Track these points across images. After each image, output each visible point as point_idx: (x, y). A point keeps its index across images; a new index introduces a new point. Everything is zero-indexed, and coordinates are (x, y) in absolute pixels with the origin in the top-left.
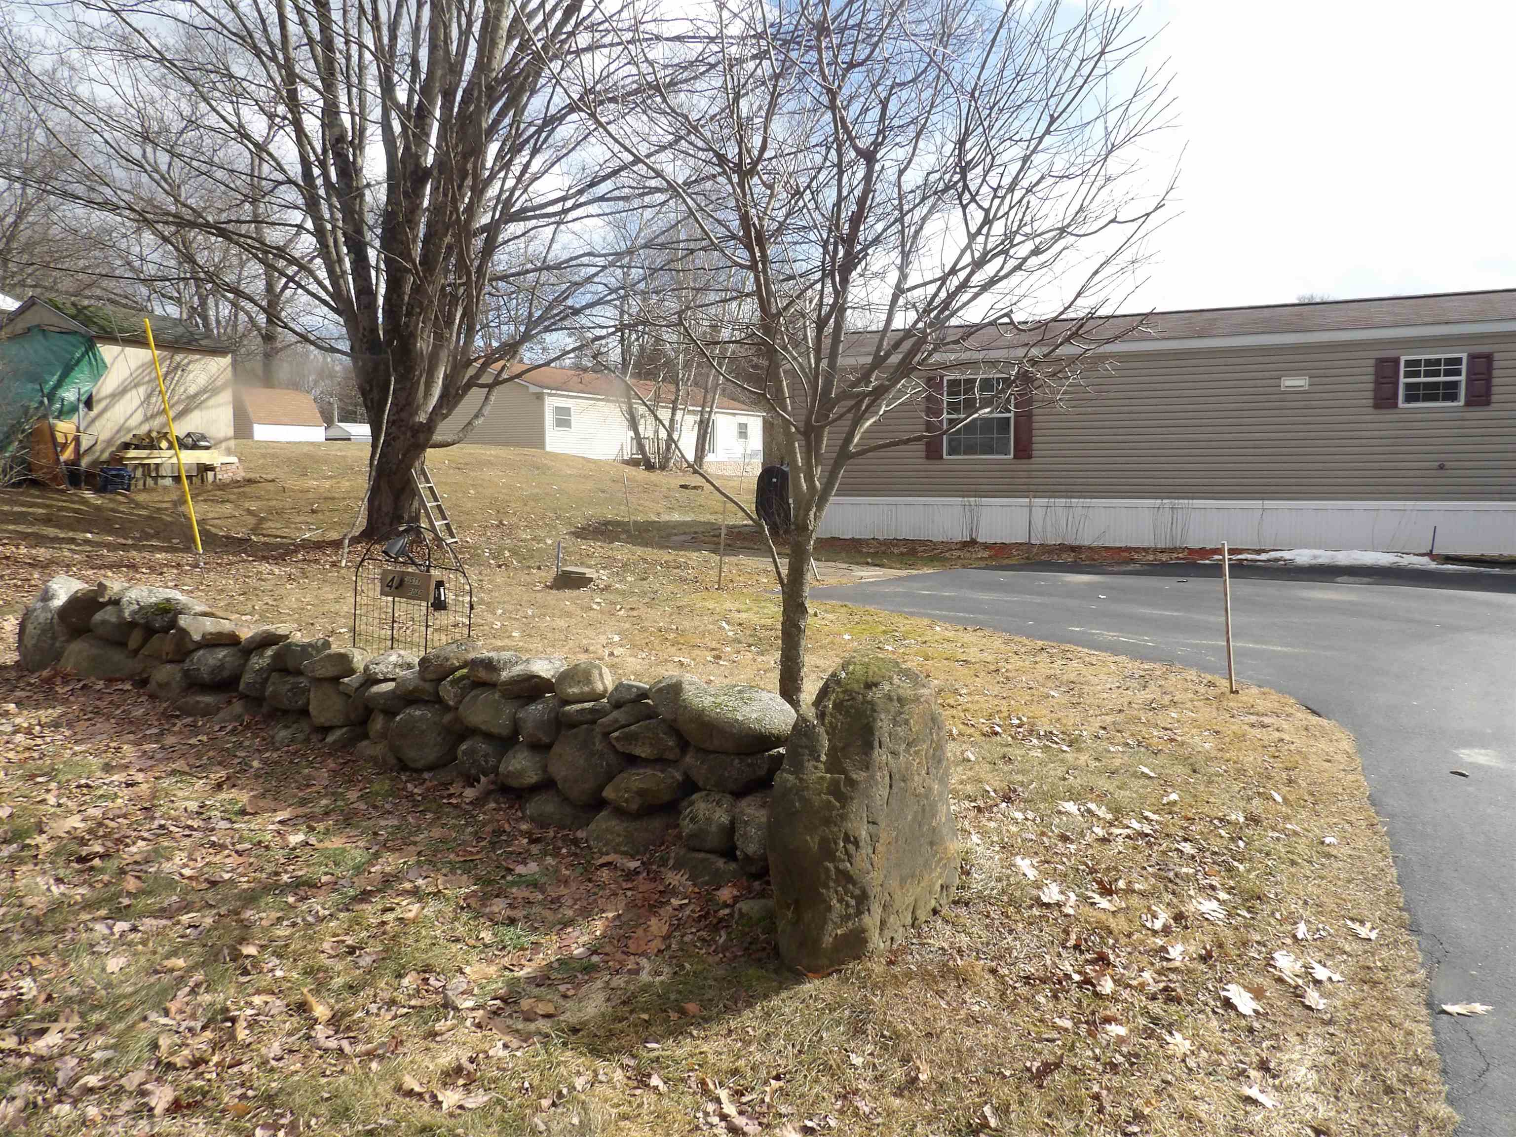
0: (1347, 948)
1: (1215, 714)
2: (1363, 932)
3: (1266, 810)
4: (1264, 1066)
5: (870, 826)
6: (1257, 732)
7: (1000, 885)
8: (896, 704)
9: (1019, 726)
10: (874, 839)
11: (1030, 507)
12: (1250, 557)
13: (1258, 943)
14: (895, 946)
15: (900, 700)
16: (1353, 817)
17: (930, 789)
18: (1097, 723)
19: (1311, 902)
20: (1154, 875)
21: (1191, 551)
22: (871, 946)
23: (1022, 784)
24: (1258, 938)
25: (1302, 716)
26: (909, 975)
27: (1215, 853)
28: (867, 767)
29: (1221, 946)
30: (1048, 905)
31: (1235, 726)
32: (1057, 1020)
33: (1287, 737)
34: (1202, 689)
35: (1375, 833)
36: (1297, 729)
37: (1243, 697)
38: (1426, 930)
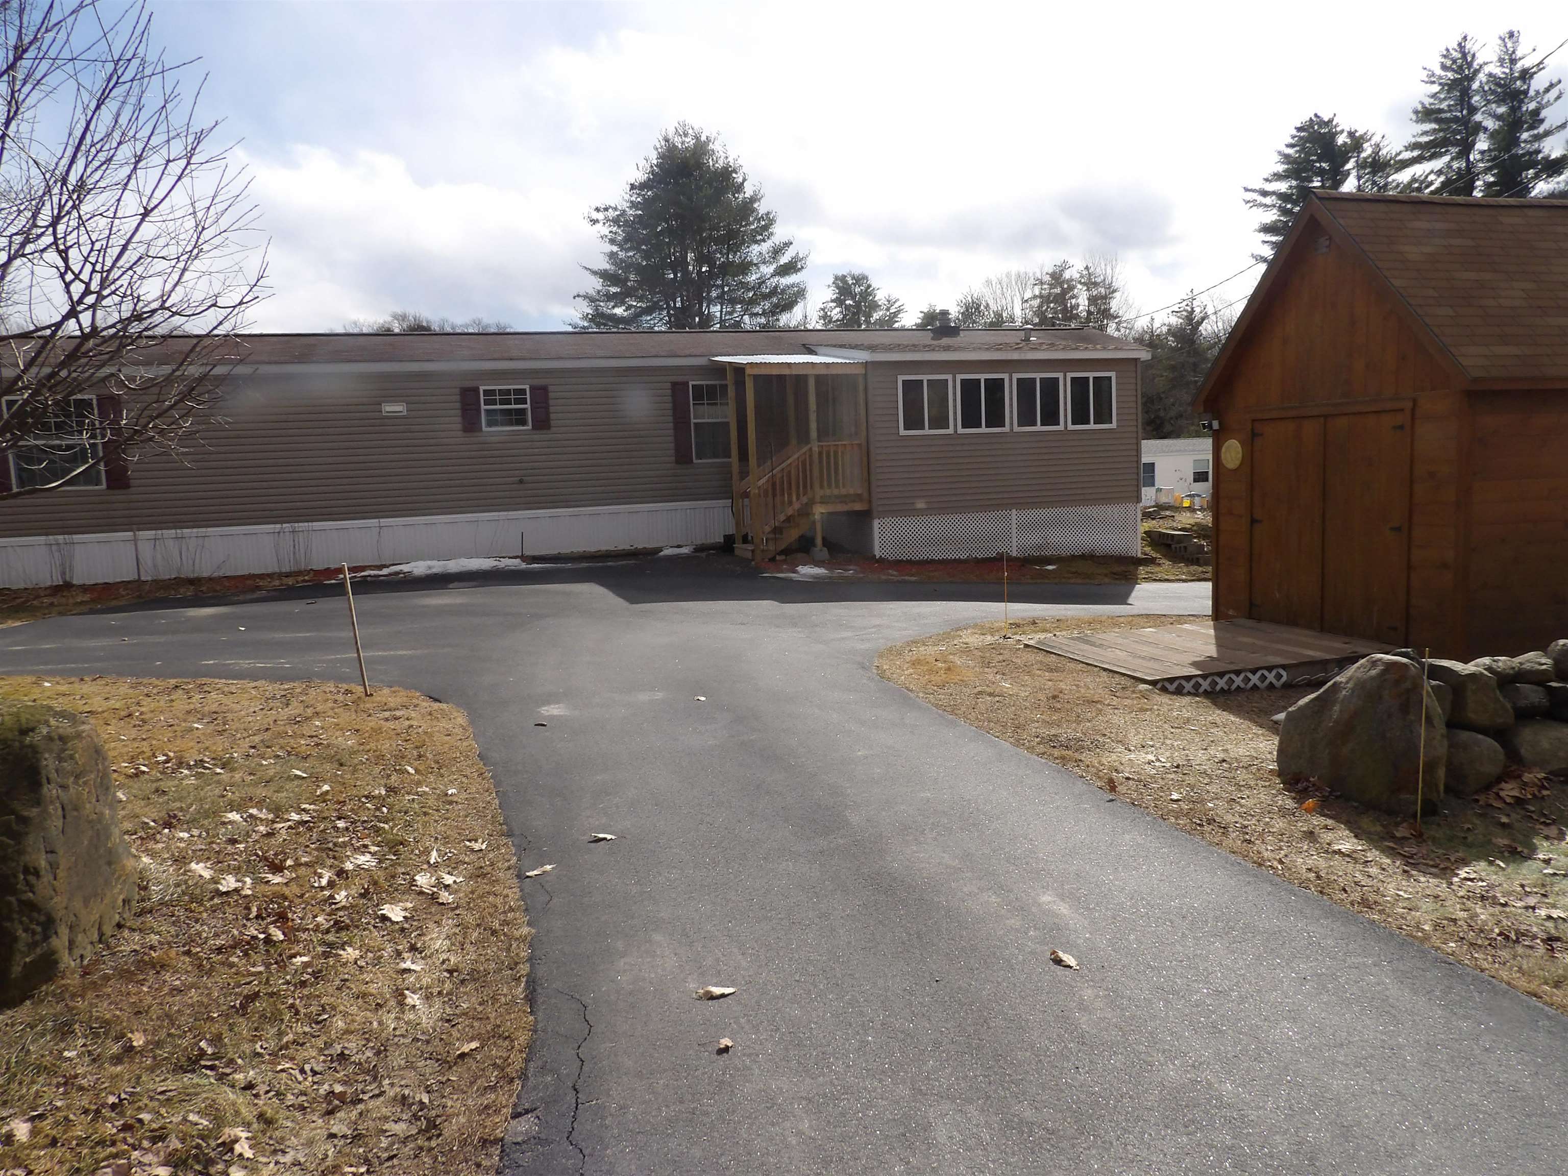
0: (467, 859)
1: (354, 717)
2: (476, 846)
3: (402, 782)
4: (413, 948)
5: (49, 855)
6: (391, 725)
7: (179, 890)
8: (58, 742)
9: (167, 762)
10: (54, 866)
11: (135, 540)
12: (372, 573)
13: (403, 874)
14: (86, 962)
15: (61, 738)
16: (468, 772)
17: (102, 814)
18: (245, 744)
19: (440, 837)
20: (316, 849)
21: (317, 572)
22: (62, 966)
23: (181, 809)
24: (403, 870)
25: (426, 705)
26: (107, 978)
27: (365, 821)
28: (38, 802)
29: (375, 883)
30: (227, 893)
31: (372, 723)
32: (252, 969)
33: (415, 723)
34: (340, 697)
35: (483, 779)
36: (423, 716)
37: (377, 698)
38: (517, 832)
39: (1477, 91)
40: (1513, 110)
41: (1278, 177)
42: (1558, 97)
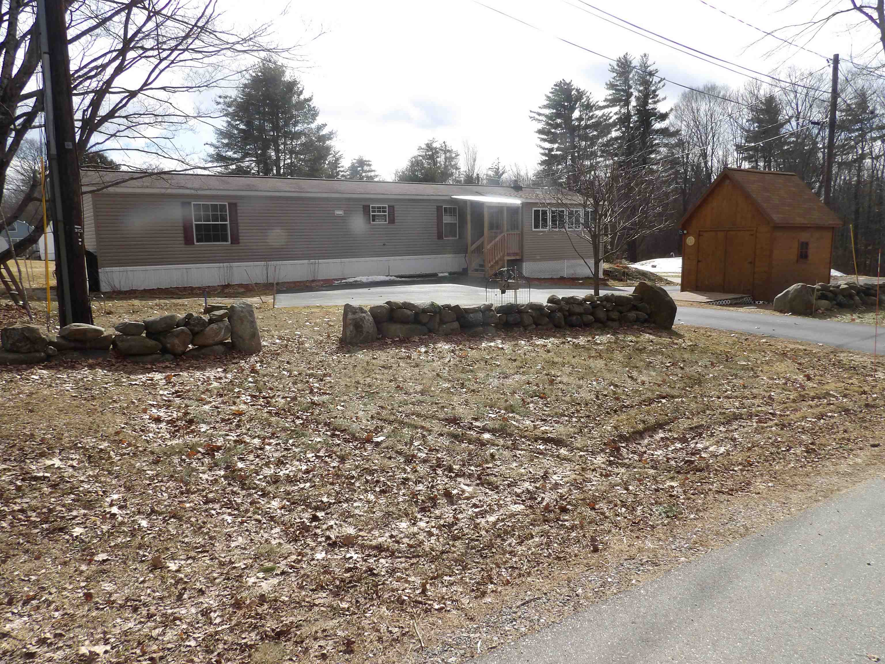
21: (323, 281)
39: (632, 79)
40: (646, 89)
41: (545, 107)
42: (663, 86)
